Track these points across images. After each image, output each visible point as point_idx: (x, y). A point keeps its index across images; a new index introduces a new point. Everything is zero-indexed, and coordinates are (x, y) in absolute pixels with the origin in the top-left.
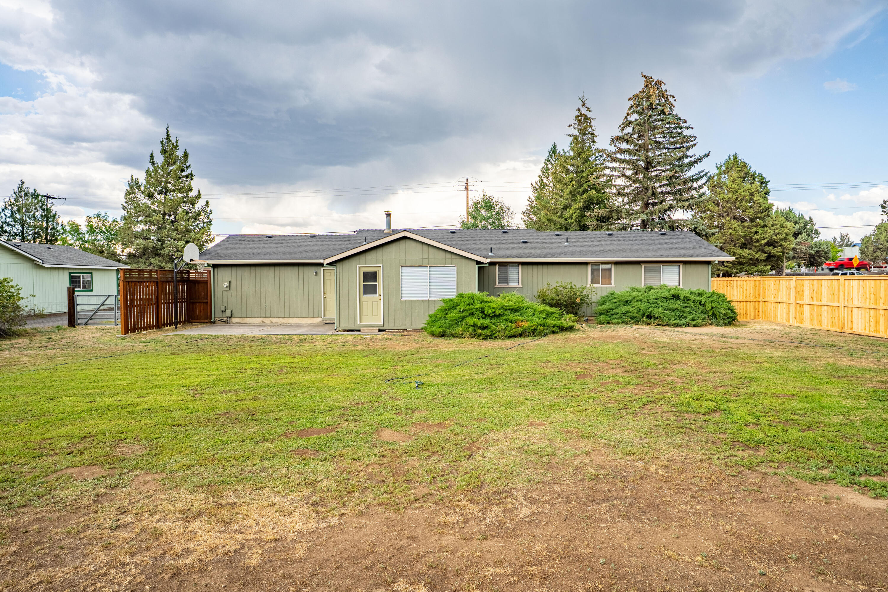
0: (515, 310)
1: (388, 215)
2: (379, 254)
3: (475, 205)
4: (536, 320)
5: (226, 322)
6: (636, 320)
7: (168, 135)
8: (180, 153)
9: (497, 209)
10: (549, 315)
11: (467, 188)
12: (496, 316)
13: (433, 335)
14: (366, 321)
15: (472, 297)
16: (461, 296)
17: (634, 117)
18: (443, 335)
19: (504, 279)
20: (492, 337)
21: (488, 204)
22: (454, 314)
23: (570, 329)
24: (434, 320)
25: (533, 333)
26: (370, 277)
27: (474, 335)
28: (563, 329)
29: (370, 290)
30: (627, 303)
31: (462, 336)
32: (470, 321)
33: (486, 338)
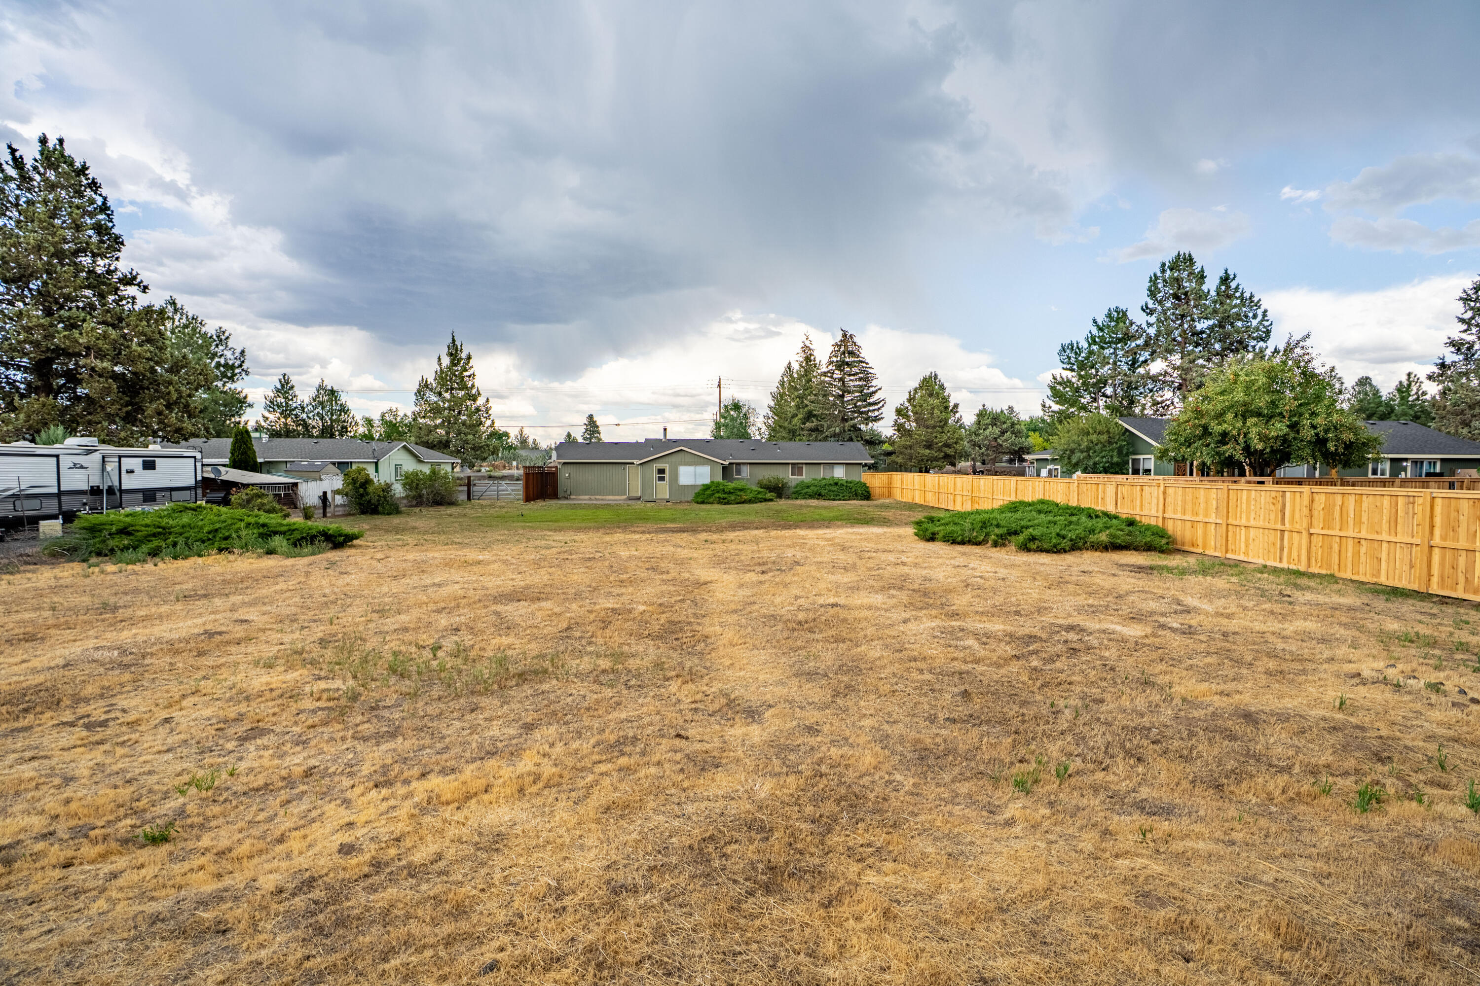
0: (741, 490)
1: (665, 430)
2: (667, 459)
3: (726, 407)
4: (751, 495)
5: (567, 498)
6: (811, 496)
7: (454, 340)
8: (464, 355)
9: (744, 410)
10: (759, 493)
11: (719, 386)
12: (730, 493)
13: (698, 503)
14: (659, 497)
15: (718, 483)
16: (712, 482)
17: (835, 359)
18: (703, 503)
19: (738, 473)
20: (728, 503)
21: (737, 406)
22: (709, 492)
23: (771, 500)
24: (698, 495)
25: (750, 501)
26: (661, 471)
27: (719, 503)
28: (766, 500)
29: (662, 479)
30: (808, 487)
31: (712, 503)
32: (717, 495)
33: (725, 504)
